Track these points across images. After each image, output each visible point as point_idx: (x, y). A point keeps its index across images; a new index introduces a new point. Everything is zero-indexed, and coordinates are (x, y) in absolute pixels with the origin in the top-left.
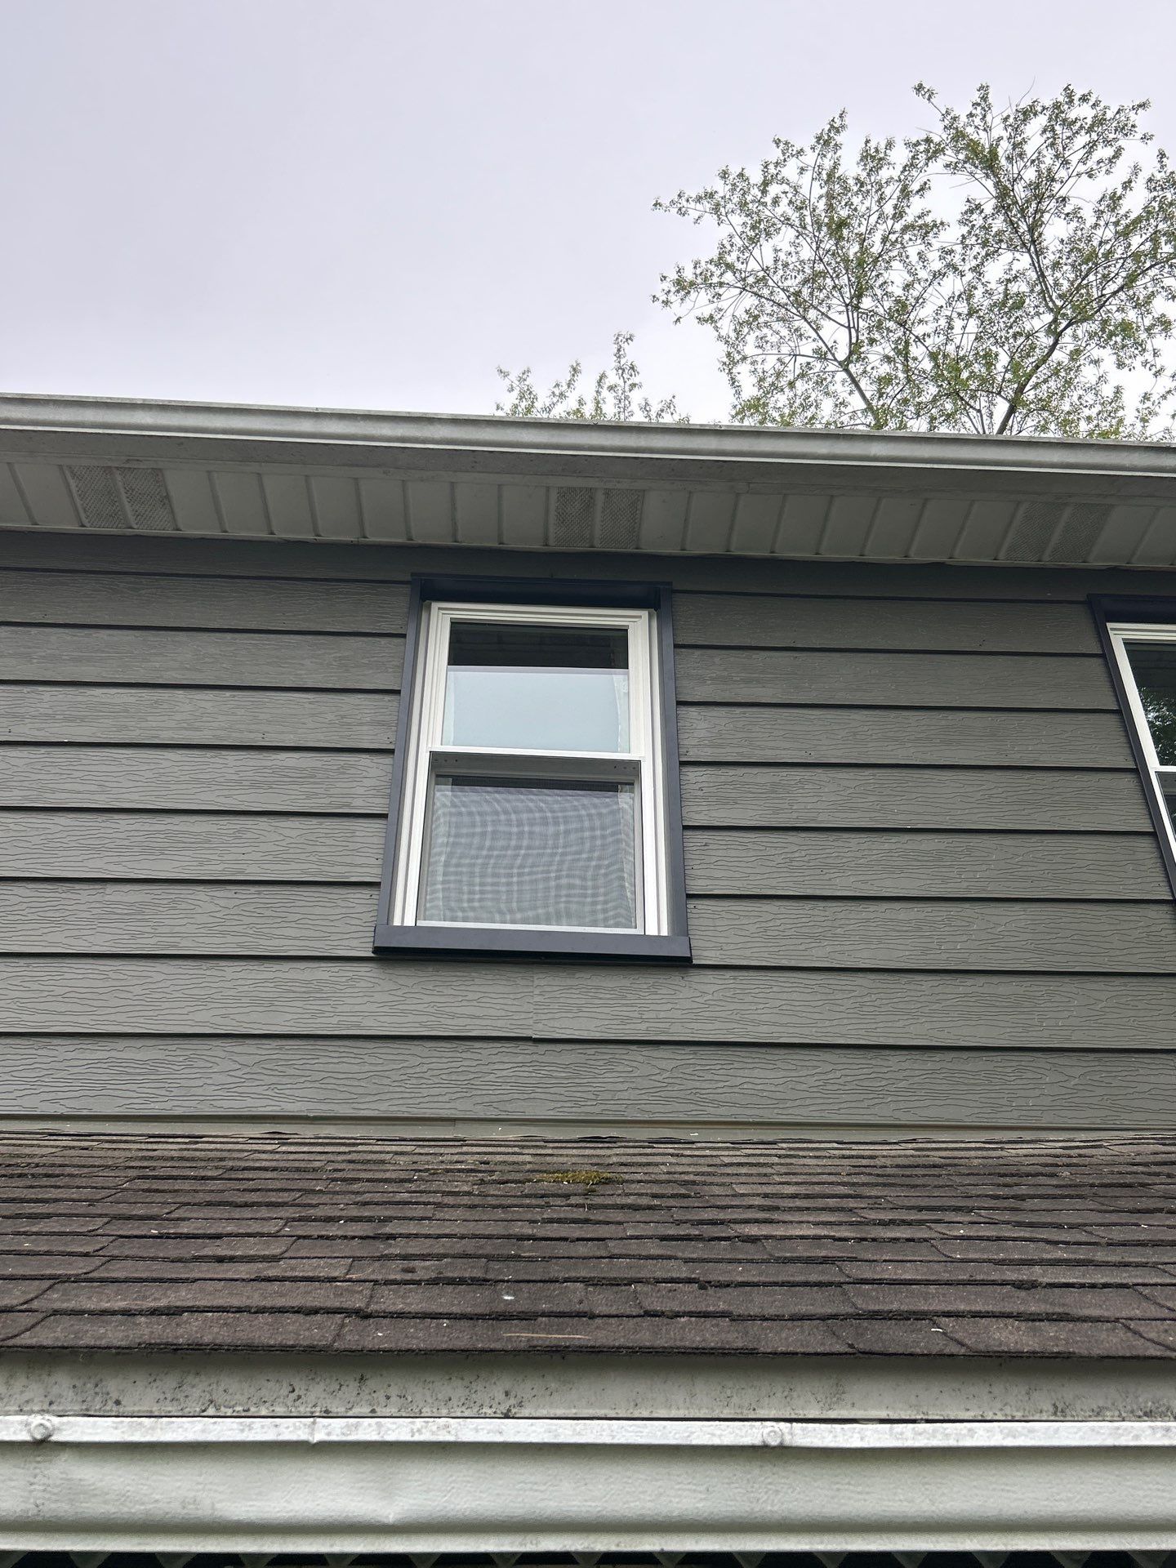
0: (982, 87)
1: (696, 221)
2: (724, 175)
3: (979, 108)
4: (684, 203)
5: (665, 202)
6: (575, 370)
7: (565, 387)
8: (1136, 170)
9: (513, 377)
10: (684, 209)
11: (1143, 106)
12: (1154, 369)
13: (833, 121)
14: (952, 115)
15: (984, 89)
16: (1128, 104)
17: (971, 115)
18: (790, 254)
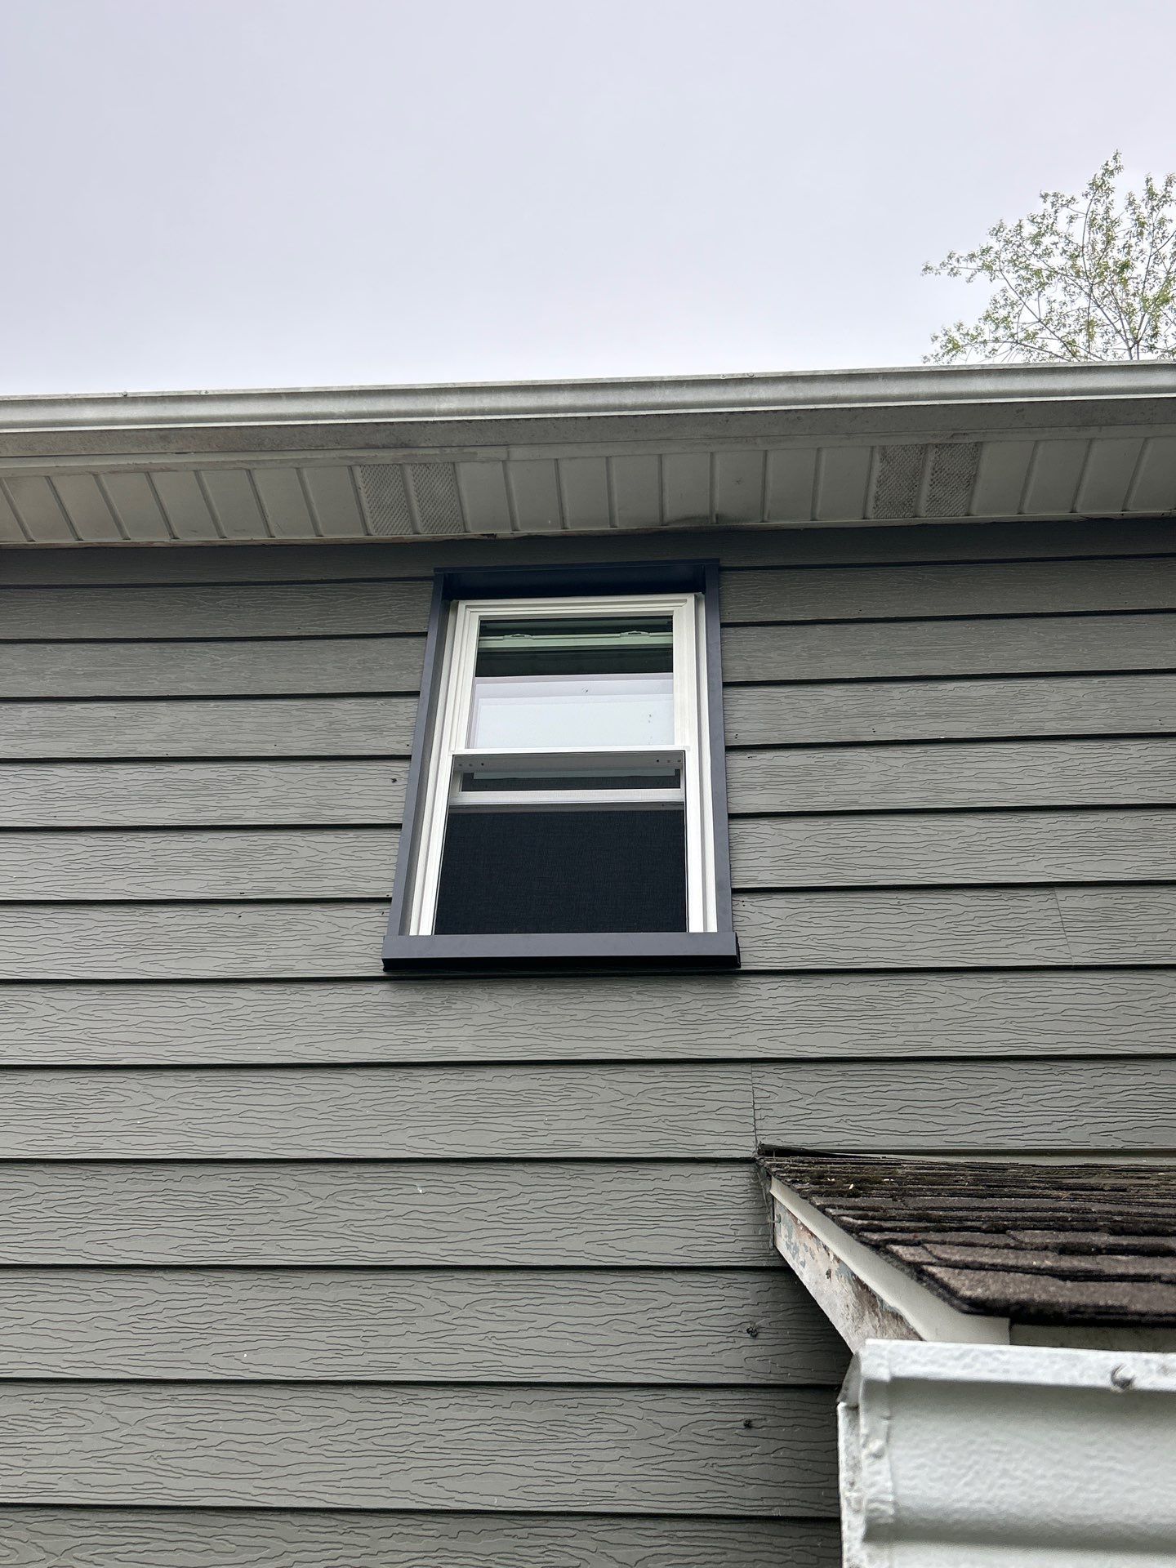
13: (1107, 164)
18: (1064, 303)
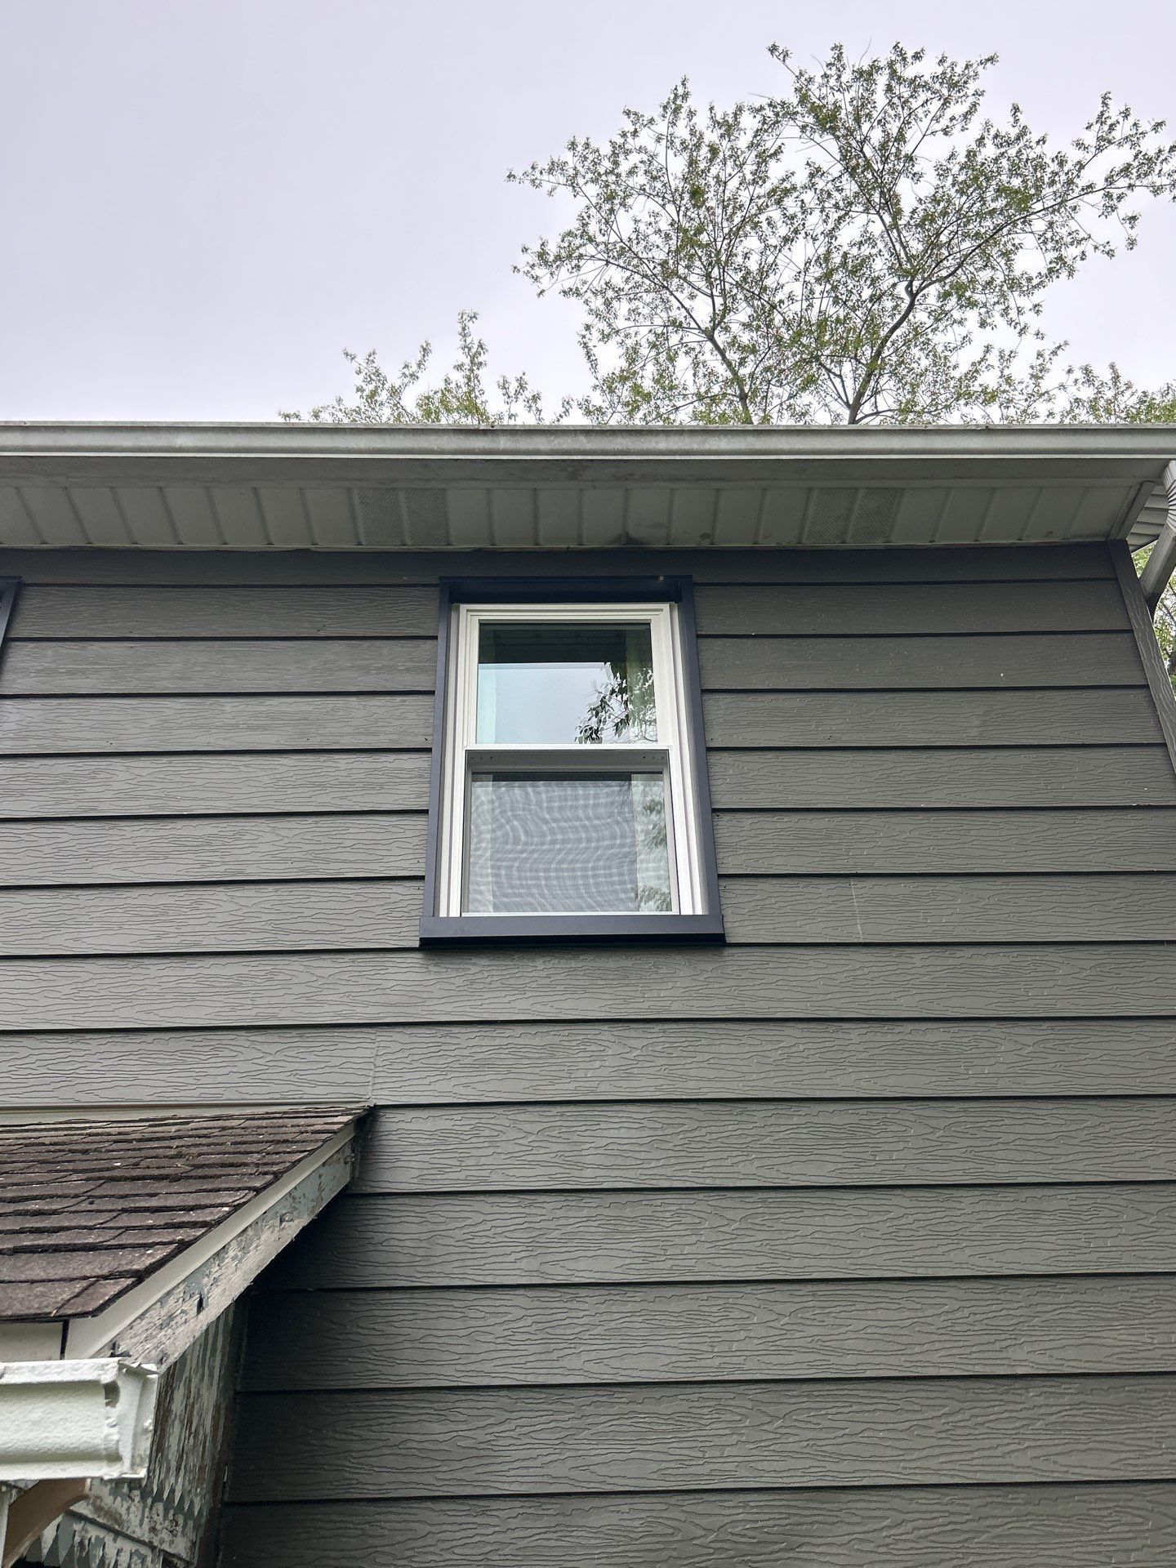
0: (835, 48)
1: (550, 193)
2: (573, 146)
3: (834, 68)
4: (538, 175)
5: (518, 173)
6: (425, 351)
7: (414, 368)
8: (987, 126)
9: (361, 359)
10: (537, 182)
11: (991, 59)
12: (1019, 328)
14: (806, 76)
15: (838, 48)
16: (975, 60)
17: (825, 76)
